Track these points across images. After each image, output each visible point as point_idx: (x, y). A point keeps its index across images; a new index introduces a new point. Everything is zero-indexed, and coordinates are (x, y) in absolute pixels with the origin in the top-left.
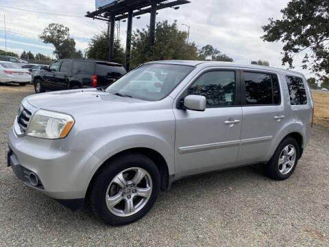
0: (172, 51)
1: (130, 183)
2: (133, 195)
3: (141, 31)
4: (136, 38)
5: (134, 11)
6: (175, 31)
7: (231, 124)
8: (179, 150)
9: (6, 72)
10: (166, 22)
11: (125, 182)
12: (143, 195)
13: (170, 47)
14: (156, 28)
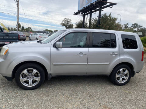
0: (108, 27)
1: (30, 74)
2: (32, 79)
3: (94, 19)
4: (92, 22)
5: (93, 11)
6: (111, 18)
7: (81, 55)
8: (53, 64)
9: (40, 37)
10: (106, 14)
11: (28, 74)
12: (37, 80)
13: (107, 25)
14: (101, 17)
